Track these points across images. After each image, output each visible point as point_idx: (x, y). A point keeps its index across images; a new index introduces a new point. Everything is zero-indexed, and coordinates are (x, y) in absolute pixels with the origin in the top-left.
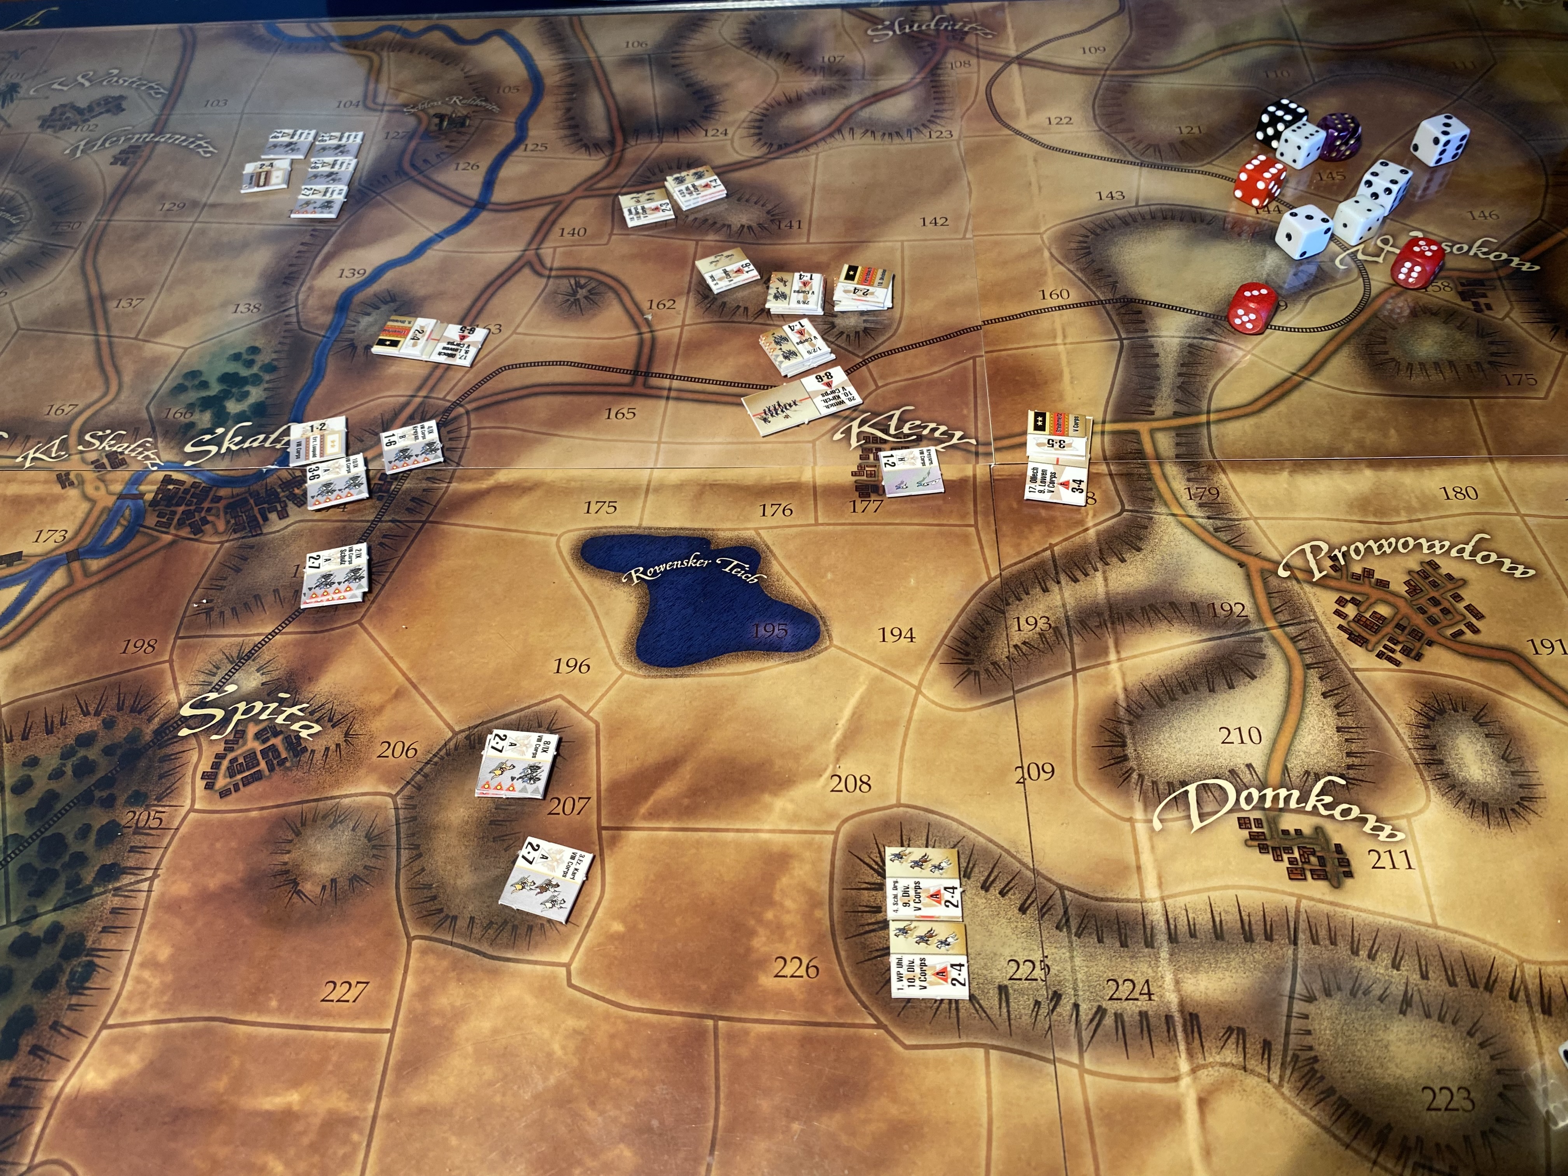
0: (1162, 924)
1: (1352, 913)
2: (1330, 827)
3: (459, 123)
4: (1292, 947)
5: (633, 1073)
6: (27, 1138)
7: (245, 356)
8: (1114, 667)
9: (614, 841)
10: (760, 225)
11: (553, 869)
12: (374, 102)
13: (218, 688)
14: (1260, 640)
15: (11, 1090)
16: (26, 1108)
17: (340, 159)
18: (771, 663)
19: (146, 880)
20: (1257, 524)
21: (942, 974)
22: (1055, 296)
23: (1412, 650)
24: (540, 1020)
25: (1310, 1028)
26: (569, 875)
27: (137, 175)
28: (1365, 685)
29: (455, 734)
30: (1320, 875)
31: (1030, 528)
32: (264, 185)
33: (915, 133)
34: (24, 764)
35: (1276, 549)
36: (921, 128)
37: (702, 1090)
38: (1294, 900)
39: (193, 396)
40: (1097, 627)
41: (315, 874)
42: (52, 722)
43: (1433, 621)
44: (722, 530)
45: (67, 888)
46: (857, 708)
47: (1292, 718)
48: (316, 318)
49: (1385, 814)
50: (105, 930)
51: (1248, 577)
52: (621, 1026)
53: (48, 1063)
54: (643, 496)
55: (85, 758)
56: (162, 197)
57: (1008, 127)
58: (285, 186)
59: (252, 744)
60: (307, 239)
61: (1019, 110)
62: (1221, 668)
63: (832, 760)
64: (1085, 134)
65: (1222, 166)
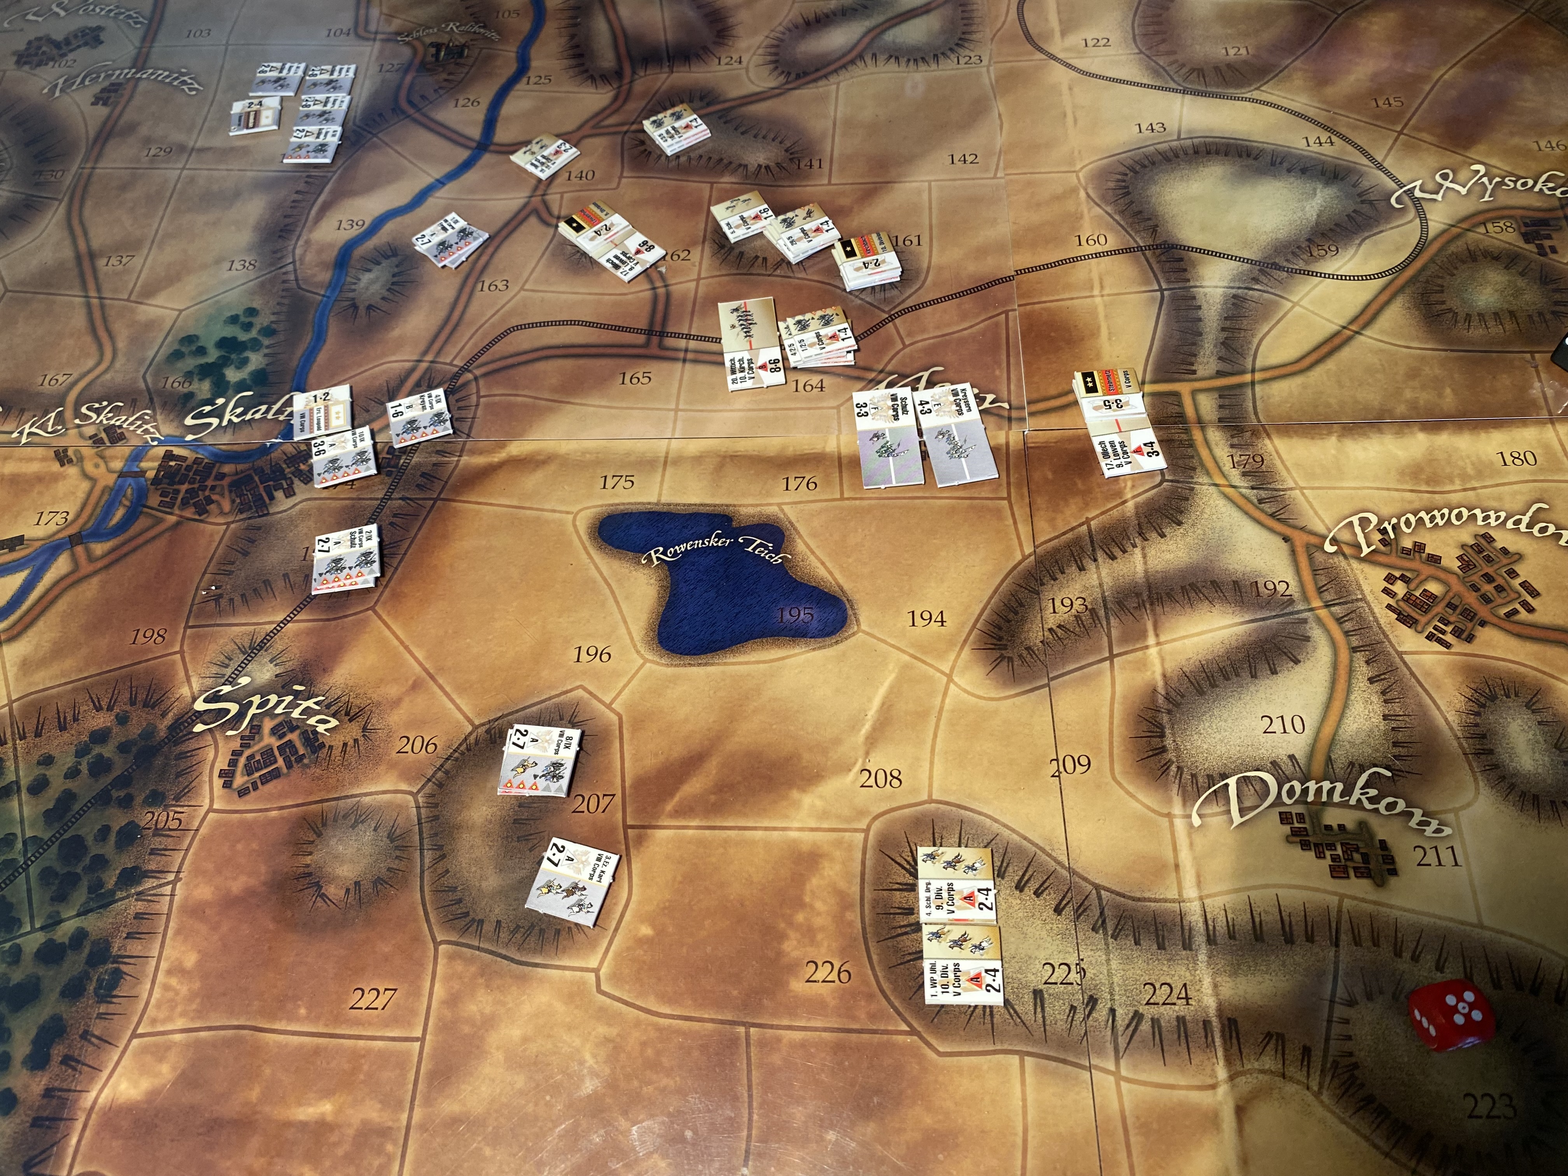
0: (1201, 925)
1: (1395, 913)
2: (1374, 822)
3: (457, 52)
4: (1334, 949)
5: (665, 1081)
6: (64, 1149)
7: (242, 319)
8: (1153, 651)
9: (640, 841)
10: (778, 165)
11: (579, 872)
12: (366, 31)
13: (231, 681)
14: (1305, 621)
15: (45, 1101)
16: (61, 1119)
17: (333, 96)
18: (797, 650)
19: (168, 883)
20: (1303, 494)
21: (976, 979)
22: (1091, 242)
23: (1463, 631)
24: (570, 1028)
25: (1351, 1033)
26: (596, 878)
27: (120, 115)
28: (1414, 669)
29: (476, 728)
30: (1363, 873)
31: (1066, 500)
32: (253, 127)
33: (941, 58)
34: (39, 763)
35: (1323, 521)
36: (949, 53)
37: (736, 1098)
38: (1336, 899)
39: (191, 363)
40: (1135, 608)
41: (338, 877)
42: (65, 718)
43: (1486, 599)
44: (744, 506)
45: (89, 893)
46: (886, 698)
47: (1337, 705)
48: (315, 275)
49: (1432, 808)
50: (129, 936)
51: (1293, 552)
52: (653, 1034)
53: (81, 1073)
54: (660, 470)
55: (100, 756)
56: (147, 141)
57: (1040, 50)
58: (275, 127)
59: (269, 740)
60: (301, 186)
61: (1053, 31)
62: (1264, 652)
63: (861, 752)
64: (1124, 58)
65: (1270, 92)
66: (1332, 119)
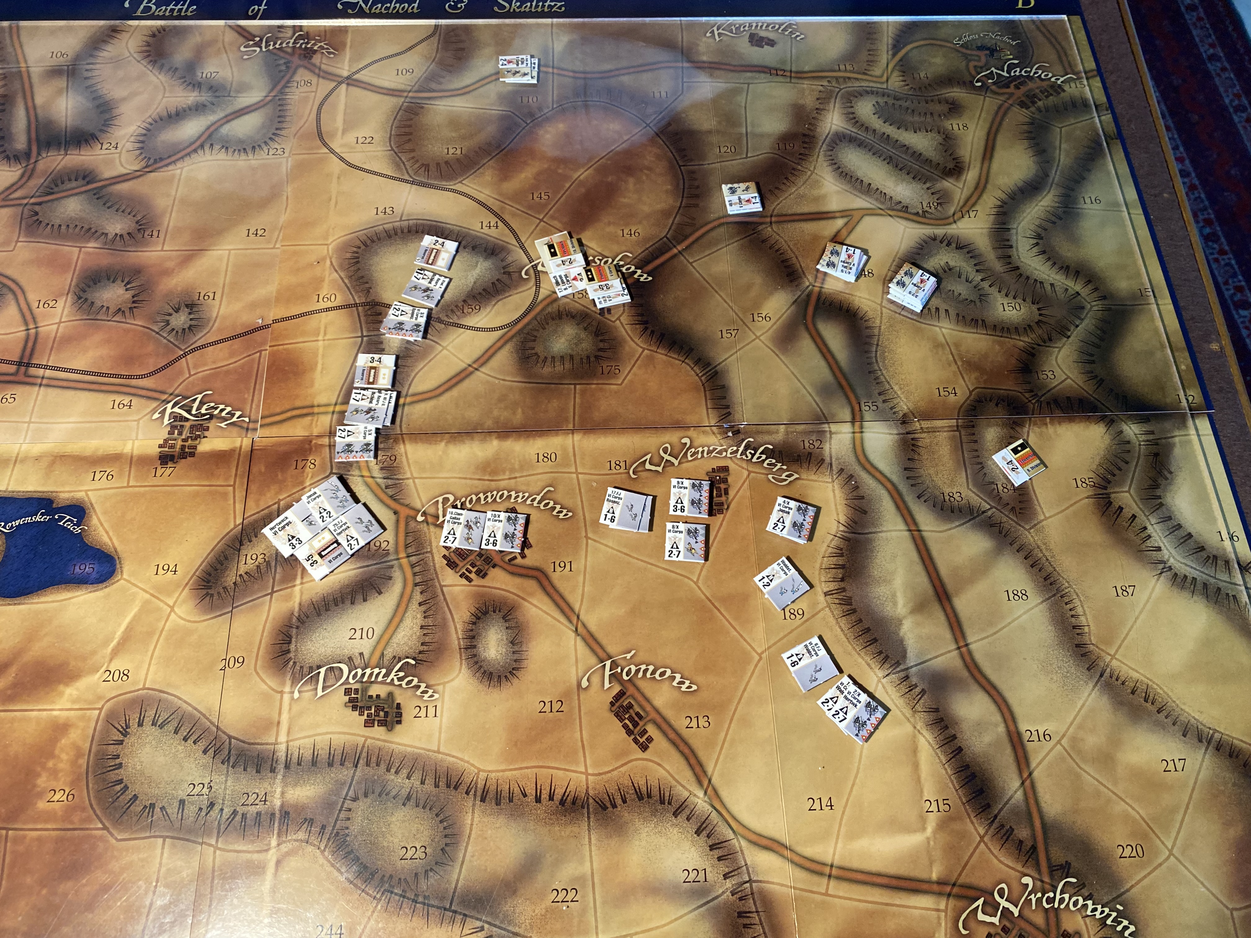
0: (284, 758)
1: (394, 746)
2: (397, 692)
4: (354, 769)
8: (297, 589)
10: (129, 234)
14: (392, 567)
18: (79, 593)
20: (414, 482)
22: (325, 300)
23: (482, 571)
25: (350, 817)
28: (447, 596)
30: (382, 723)
31: (269, 487)
33: (257, 150)
35: (421, 500)
36: (263, 145)
38: (363, 739)
44: (63, 492)
46: (130, 623)
47: (397, 620)
49: (432, 682)
51: (398, 521)
54: (11, 466)
57: (325, 145)
61: (337, 129)
62: (362, 588)
63: (107, 659)
64: (379, 154)
65: (469, 185)
66: (502, 208)
